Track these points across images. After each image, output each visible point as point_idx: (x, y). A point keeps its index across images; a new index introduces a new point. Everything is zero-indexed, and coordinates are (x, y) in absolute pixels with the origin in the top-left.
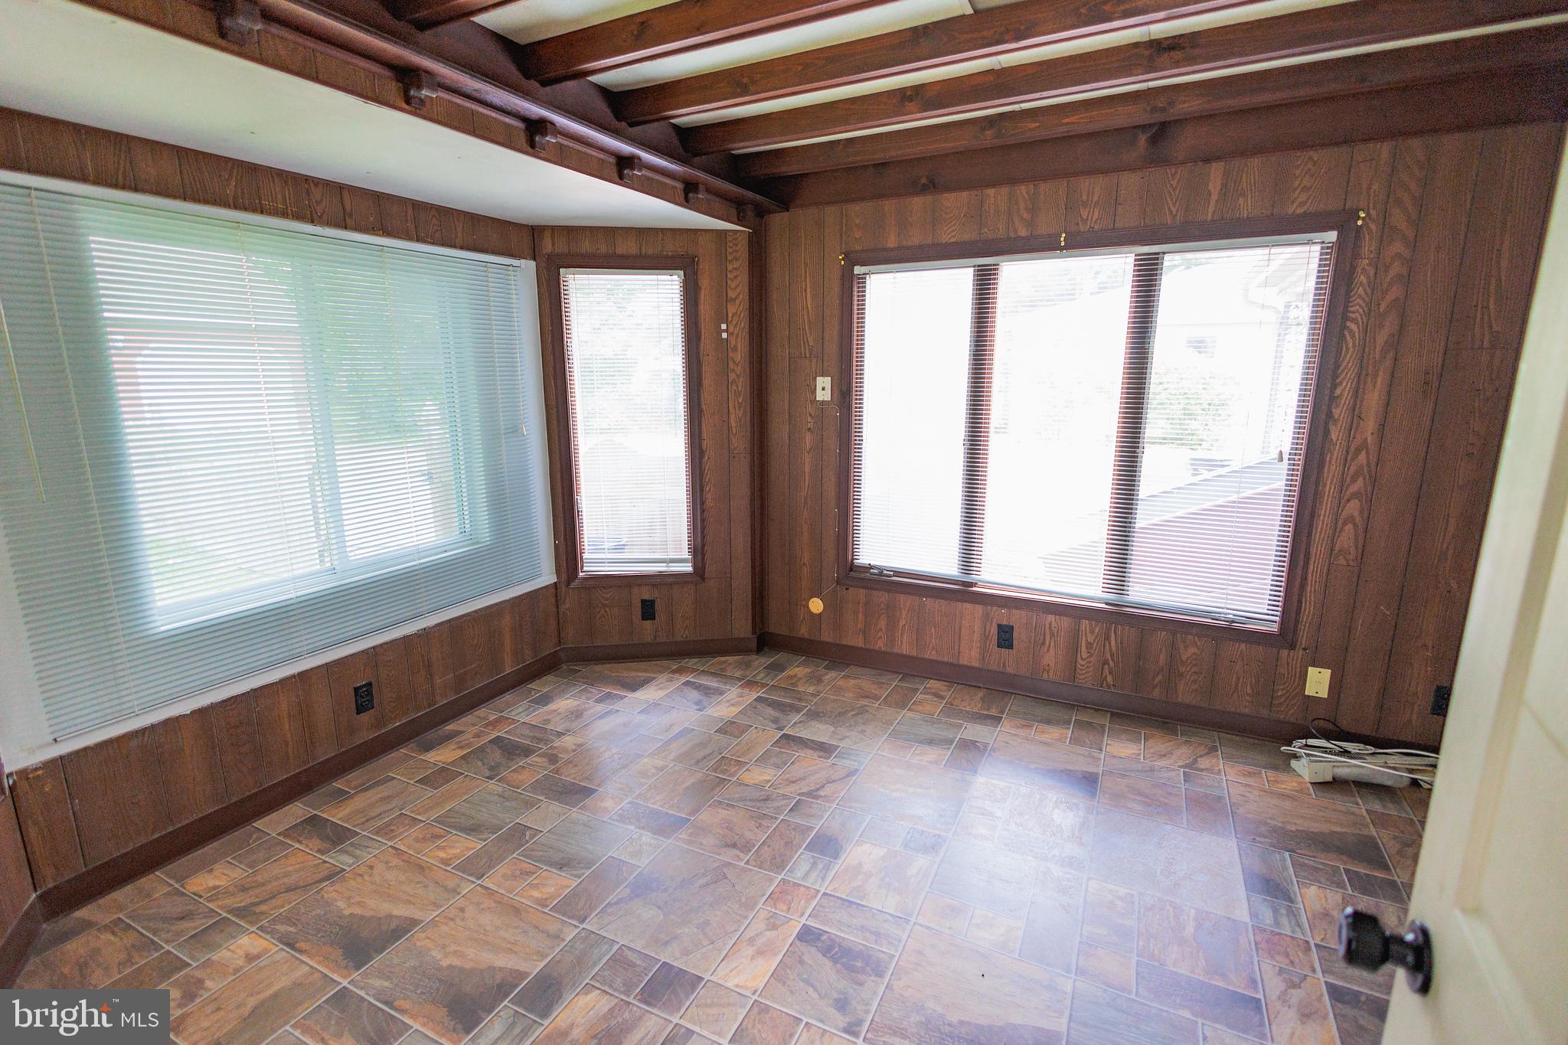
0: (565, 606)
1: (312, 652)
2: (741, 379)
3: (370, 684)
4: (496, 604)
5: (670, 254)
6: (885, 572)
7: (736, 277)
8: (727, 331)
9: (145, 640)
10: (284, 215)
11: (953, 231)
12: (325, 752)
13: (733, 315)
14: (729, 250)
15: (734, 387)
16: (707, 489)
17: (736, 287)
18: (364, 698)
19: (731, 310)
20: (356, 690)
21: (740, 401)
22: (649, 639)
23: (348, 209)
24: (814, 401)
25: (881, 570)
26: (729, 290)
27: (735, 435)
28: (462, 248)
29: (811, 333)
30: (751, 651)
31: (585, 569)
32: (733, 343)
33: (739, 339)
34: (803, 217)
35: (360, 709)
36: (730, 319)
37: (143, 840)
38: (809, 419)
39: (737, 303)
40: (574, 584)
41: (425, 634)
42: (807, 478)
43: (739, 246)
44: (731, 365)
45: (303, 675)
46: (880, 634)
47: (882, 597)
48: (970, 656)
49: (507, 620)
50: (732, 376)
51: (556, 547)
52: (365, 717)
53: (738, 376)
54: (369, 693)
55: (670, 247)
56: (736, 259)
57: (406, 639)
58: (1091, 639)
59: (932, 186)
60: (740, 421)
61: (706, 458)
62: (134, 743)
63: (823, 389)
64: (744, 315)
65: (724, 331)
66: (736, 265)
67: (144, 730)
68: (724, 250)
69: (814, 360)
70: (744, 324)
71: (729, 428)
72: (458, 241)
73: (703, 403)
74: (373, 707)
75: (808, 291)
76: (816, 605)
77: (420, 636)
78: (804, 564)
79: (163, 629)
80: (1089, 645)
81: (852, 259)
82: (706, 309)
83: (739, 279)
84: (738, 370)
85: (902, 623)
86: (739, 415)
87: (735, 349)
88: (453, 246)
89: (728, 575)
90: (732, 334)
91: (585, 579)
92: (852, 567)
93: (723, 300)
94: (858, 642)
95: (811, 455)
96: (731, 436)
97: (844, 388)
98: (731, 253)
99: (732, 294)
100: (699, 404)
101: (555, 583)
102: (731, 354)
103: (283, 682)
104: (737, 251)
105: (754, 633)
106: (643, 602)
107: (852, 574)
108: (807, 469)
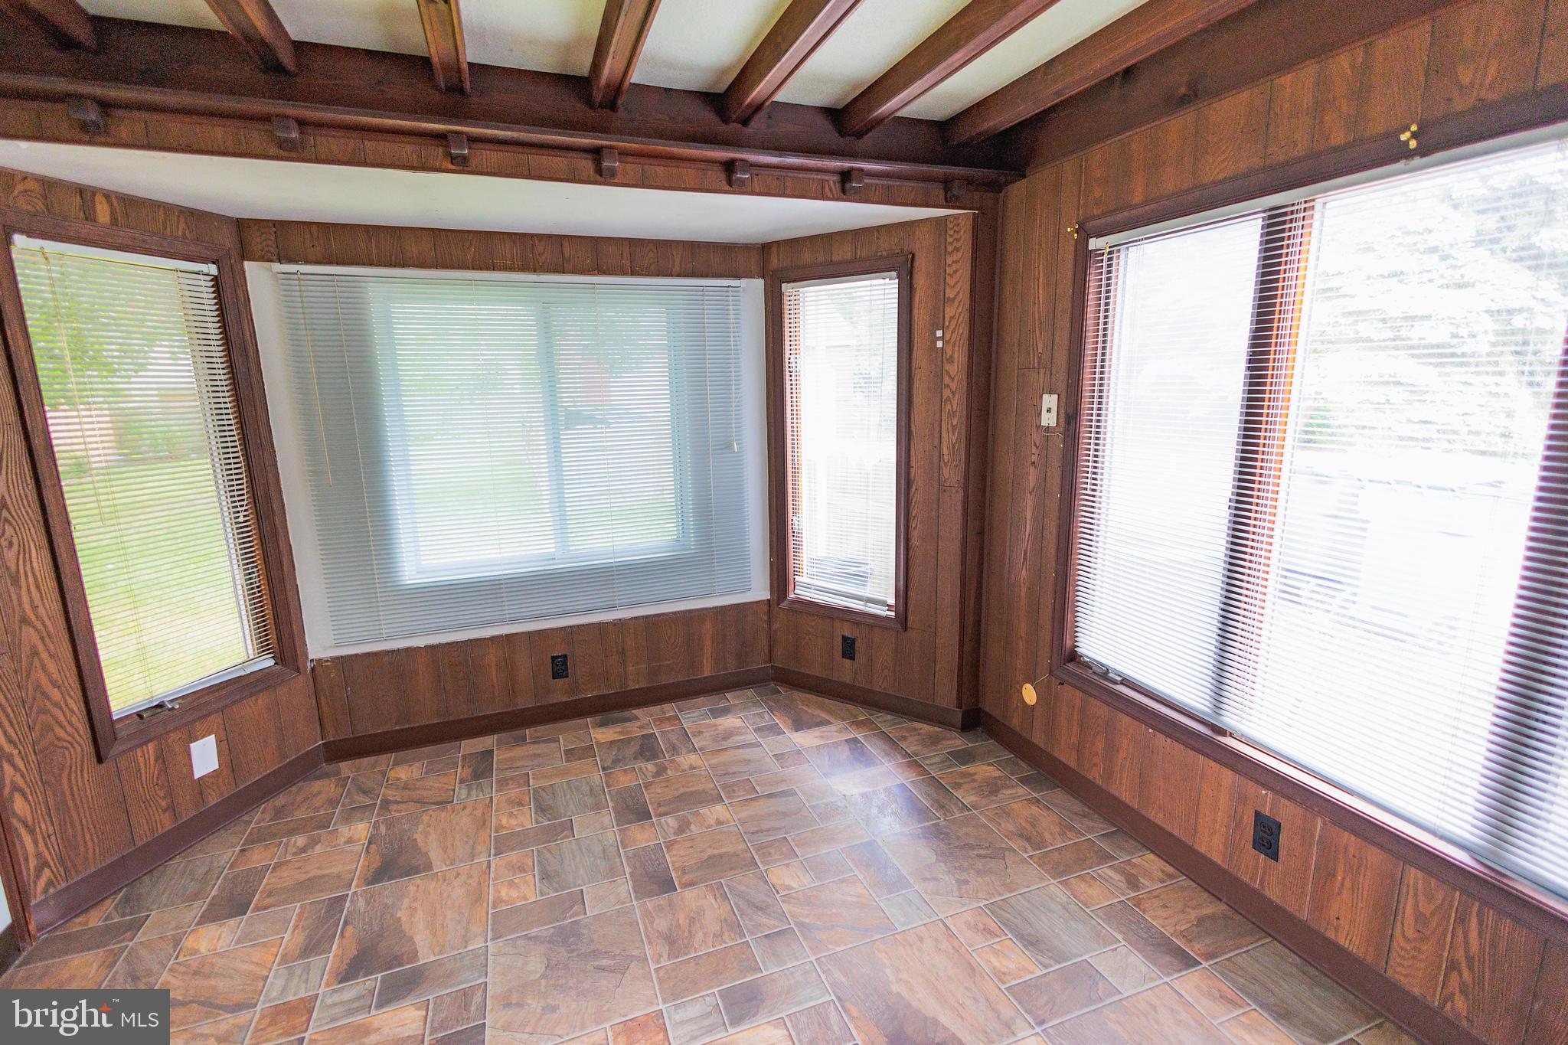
0: (776, 626)
1: (514, 621)
2: (957, 397)
3: (565, 656)
4: (697, 610)
5: (885, 253)
6: (1111, 675)
7: (955, 272)
8: (942, 338)
9: (397, 588)
10: (511, 269)
11: (1222, 162)
12: (525, 702)
13: (952, 318)
14: (950, 240)
15: (948, 407)
16: (914, 526)
17: (956, 284)
18: (560, 667)
19: (950, 312)
20: (553, 658)
21: (955, 423)
22: (848, 679)
23: (567, 255)
24: (1039, 426)
25: (1105, 673)
26: (947, 287)
27: (946, 464)
28: (678, 276)
29: (1040, 337)
30: (954, 727)
31: (796, 591)
32: (949, 353)
33: (957, 348)
34: (1040, 179)
35: (556, 675)
36: (947, 324)
37: (388, 728)
38: (1034, 450)
39: (956, 303)
40: (784, 604)
41: (620, 624)
42: (1028, 527)
43: (962, 233)
44: (947, 380)
45: (509, 637)
46: (1095, 760)
47: (1100, 710)
48: (1212, 845)
49: (708, 628)
50: (946, 393)
51: (771, 563)
52: (560, 682)
53: (953, 393)
54: (564, 663)
55: (885, 246)
56: (957, 249)
57: (601, 625)
58: (1426, 908)
59: (1190, 97)
60: (953, 448)
61: (914, 488)
62: (386, 659)
63: (1049, 411)
64: (964, 318)
65: (939, 339)
66: (956, 256)
67: (393, 651)
68: (943, 241)
69: (1042, 372)
70: (964, 330)
71: (941, 455)
72: (676, 269)
73: (913, 426)
74: (567, 677)
75: (1041, 280)
76: (1029, 694)
77: (615, 625)
78: (1021, 637)
79: (409, 582)
80: (1421, 918)
81: (1086, 233)
82: (920, 314)
83: (959, 274)
84: (953, 385)
85: (1122, 754)
86: (952, 438)
87: (951, 360)
88: (671, 275)
89: (933, 630)
90: (948, 342)
91: (793, 602)
92: (1073, 657)
93: (940, 300)
94: (1068, 758)
95: (1033, 497)
96: (942, 465)
97: (1071, 412)
98: (951, 243)
99: (950, 294)
100: (910, 427)
101: (769, 601)
102: (947, 367)
103: (493, 639)
104: (958, 240)
105: (959, 706)
106: (844, 638)
107: (1071, 666)
108: (1029, 515)
